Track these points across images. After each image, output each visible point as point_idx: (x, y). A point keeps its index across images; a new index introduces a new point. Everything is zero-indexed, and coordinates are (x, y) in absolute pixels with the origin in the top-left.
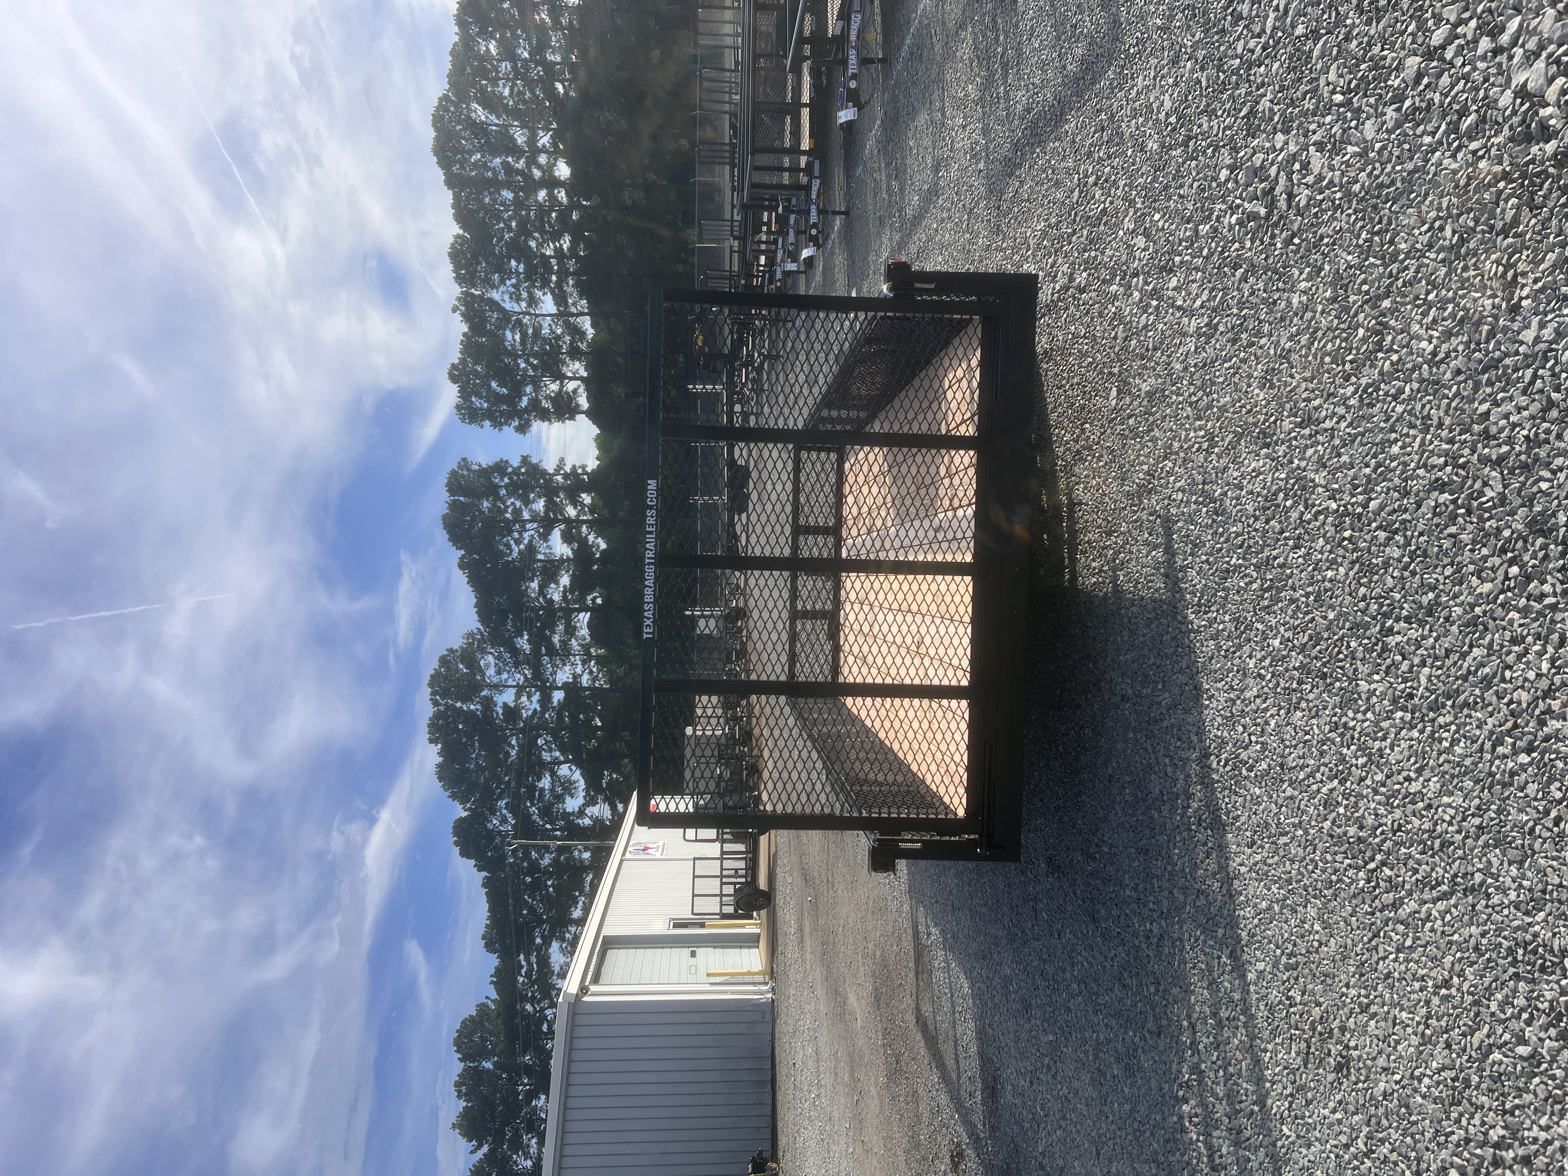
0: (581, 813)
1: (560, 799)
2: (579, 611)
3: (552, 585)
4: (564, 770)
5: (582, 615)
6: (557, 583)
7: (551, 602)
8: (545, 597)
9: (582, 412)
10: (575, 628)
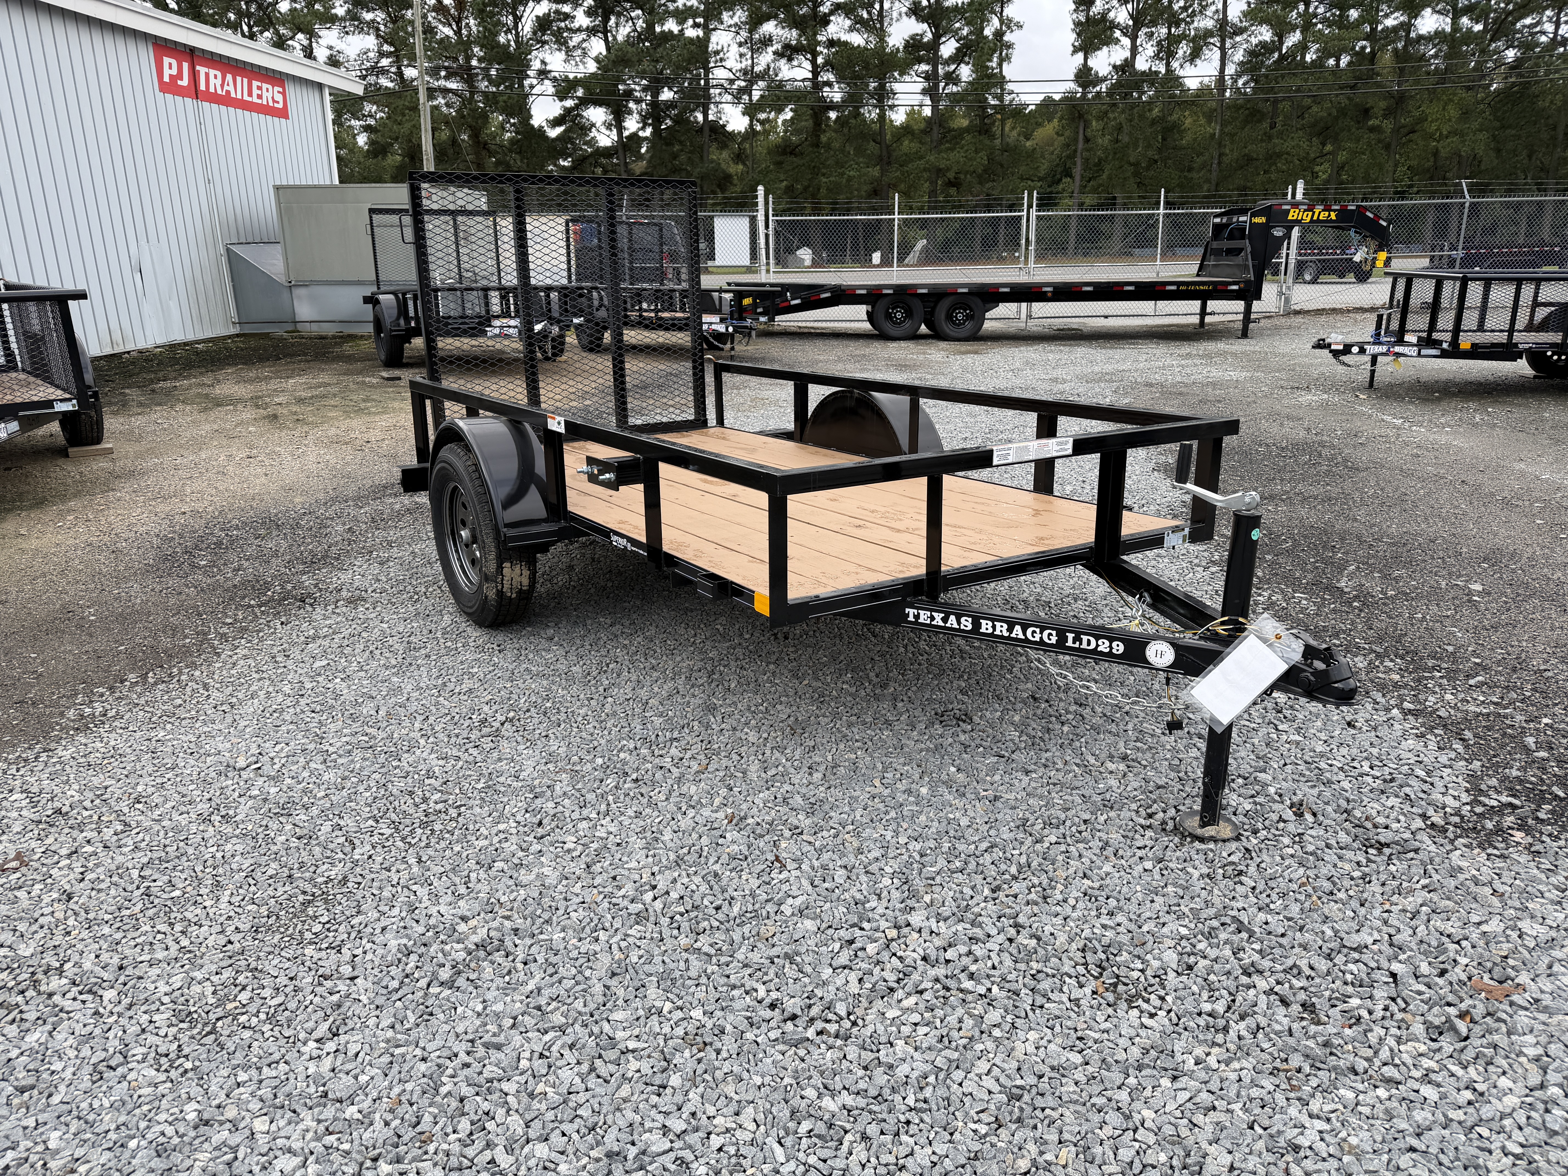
0: (543, 74)
1: (562, 42)
2: (813, 62)
3: (848, 23)
4: (597, 46)
5: (808, 65)
6: (851, 29)
7: (825, 21)
8: (832, 12)
9: (1086, 59)
10: (790, 60)
